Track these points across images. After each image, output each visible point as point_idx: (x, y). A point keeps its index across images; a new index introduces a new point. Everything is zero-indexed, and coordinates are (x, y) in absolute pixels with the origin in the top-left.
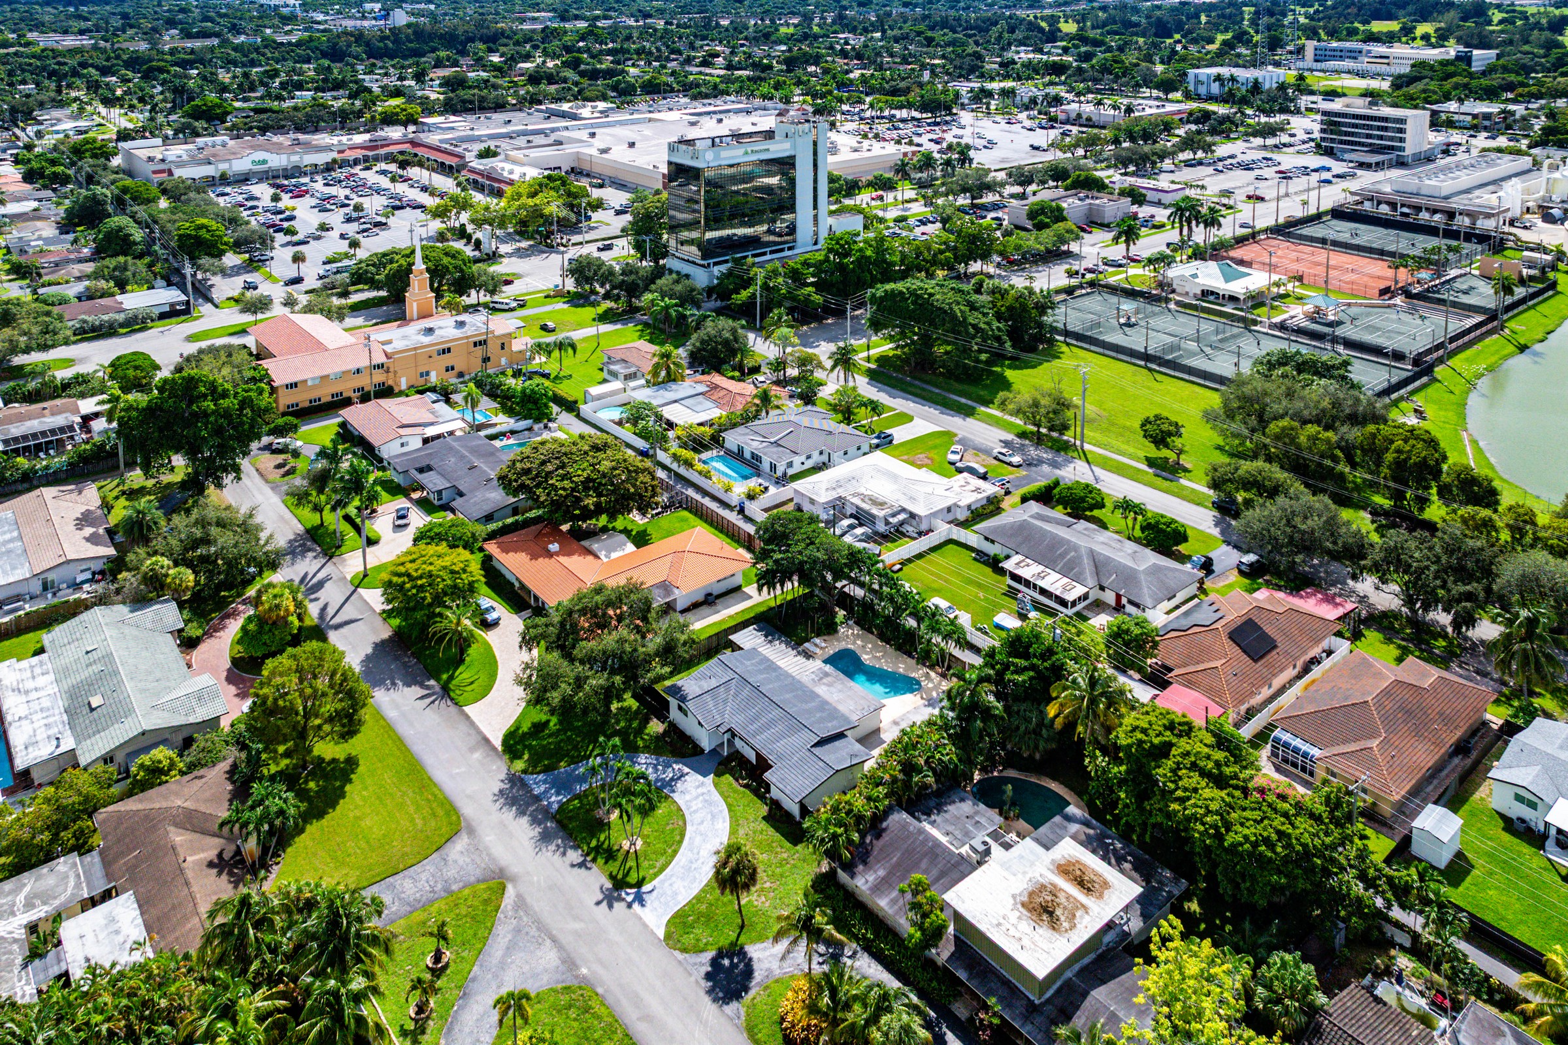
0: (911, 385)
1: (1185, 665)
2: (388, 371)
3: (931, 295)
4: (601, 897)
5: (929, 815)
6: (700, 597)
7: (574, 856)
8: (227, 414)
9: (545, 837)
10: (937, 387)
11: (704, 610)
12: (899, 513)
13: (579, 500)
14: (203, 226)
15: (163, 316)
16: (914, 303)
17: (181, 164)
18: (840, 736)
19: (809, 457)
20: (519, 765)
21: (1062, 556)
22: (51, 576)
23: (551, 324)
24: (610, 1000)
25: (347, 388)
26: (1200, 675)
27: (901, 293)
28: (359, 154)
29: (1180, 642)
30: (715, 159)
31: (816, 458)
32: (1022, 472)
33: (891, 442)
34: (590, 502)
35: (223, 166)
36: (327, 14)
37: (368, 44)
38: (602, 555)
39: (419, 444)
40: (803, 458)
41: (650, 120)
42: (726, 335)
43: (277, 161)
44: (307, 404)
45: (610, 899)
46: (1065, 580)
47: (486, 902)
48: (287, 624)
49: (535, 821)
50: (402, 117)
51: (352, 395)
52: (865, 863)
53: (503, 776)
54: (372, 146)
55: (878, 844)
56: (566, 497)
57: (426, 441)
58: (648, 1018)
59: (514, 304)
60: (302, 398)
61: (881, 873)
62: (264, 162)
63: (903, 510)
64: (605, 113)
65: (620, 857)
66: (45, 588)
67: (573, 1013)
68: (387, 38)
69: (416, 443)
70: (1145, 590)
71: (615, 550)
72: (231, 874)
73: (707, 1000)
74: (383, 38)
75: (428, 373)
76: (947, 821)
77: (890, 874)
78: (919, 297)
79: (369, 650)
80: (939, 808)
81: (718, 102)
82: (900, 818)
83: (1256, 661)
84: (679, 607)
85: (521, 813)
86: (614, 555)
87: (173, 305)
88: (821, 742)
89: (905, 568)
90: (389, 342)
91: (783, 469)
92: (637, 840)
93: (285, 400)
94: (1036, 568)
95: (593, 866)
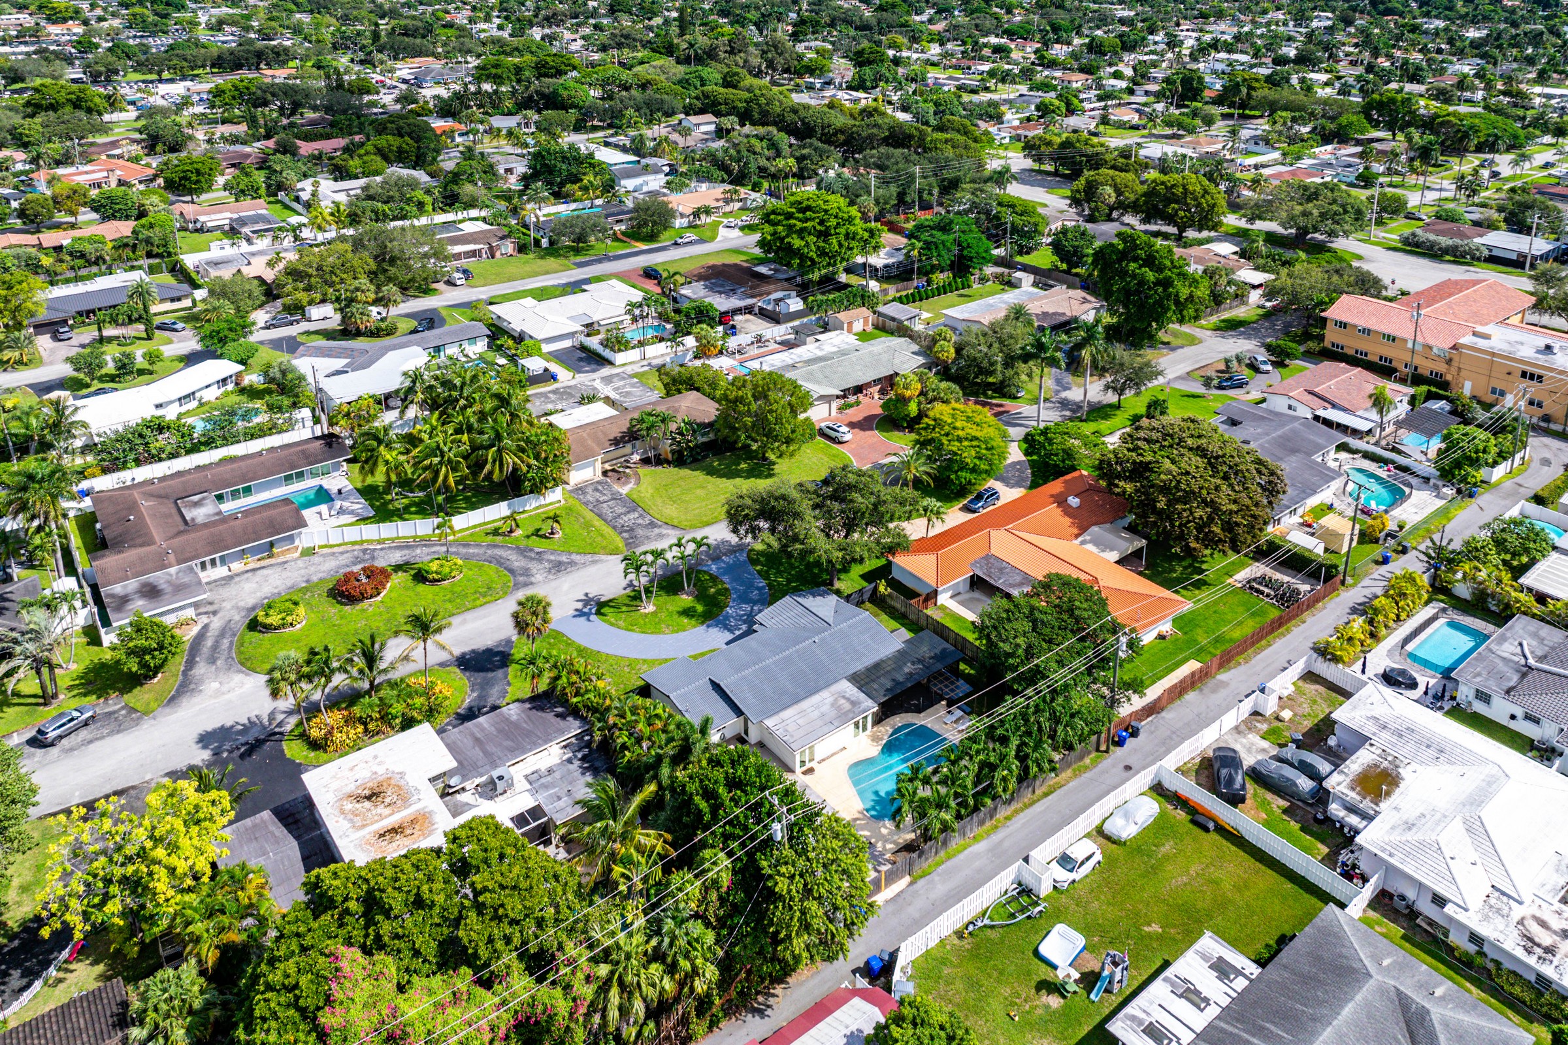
2: (1449, 362)
4: (594, 595)
12: (1362, 814)
15: (1495, 260)
18: (738, 711)
19: (1532, 719)
20: (760, 547)
25: (1399, 359)
31: (1548, 732)
34: (1123, 485)
38: (1083, 538)
39: (1307, 416)
40: (1518, 711)
45: (590, 600)
48: (907, 404)
51: (1402, 368)
52: (534, 708)
55: (550, 716)
57: (1314, 417)
61: (515, 718)
63: (1369, 819)
69: (1304, 413)
72: (623, 437)
75: (1501, 393)
76: (570, 774)
80: (590, 769)
86: (1090, 547)
87: (1520, 254)
88: (716, 687)
89: (1214, 837)
90: (1487, 337)
91: (1465, 693)
92: (651, 608)
93: (1332, 336)
94: (1218, 993)
95: (628, 591)
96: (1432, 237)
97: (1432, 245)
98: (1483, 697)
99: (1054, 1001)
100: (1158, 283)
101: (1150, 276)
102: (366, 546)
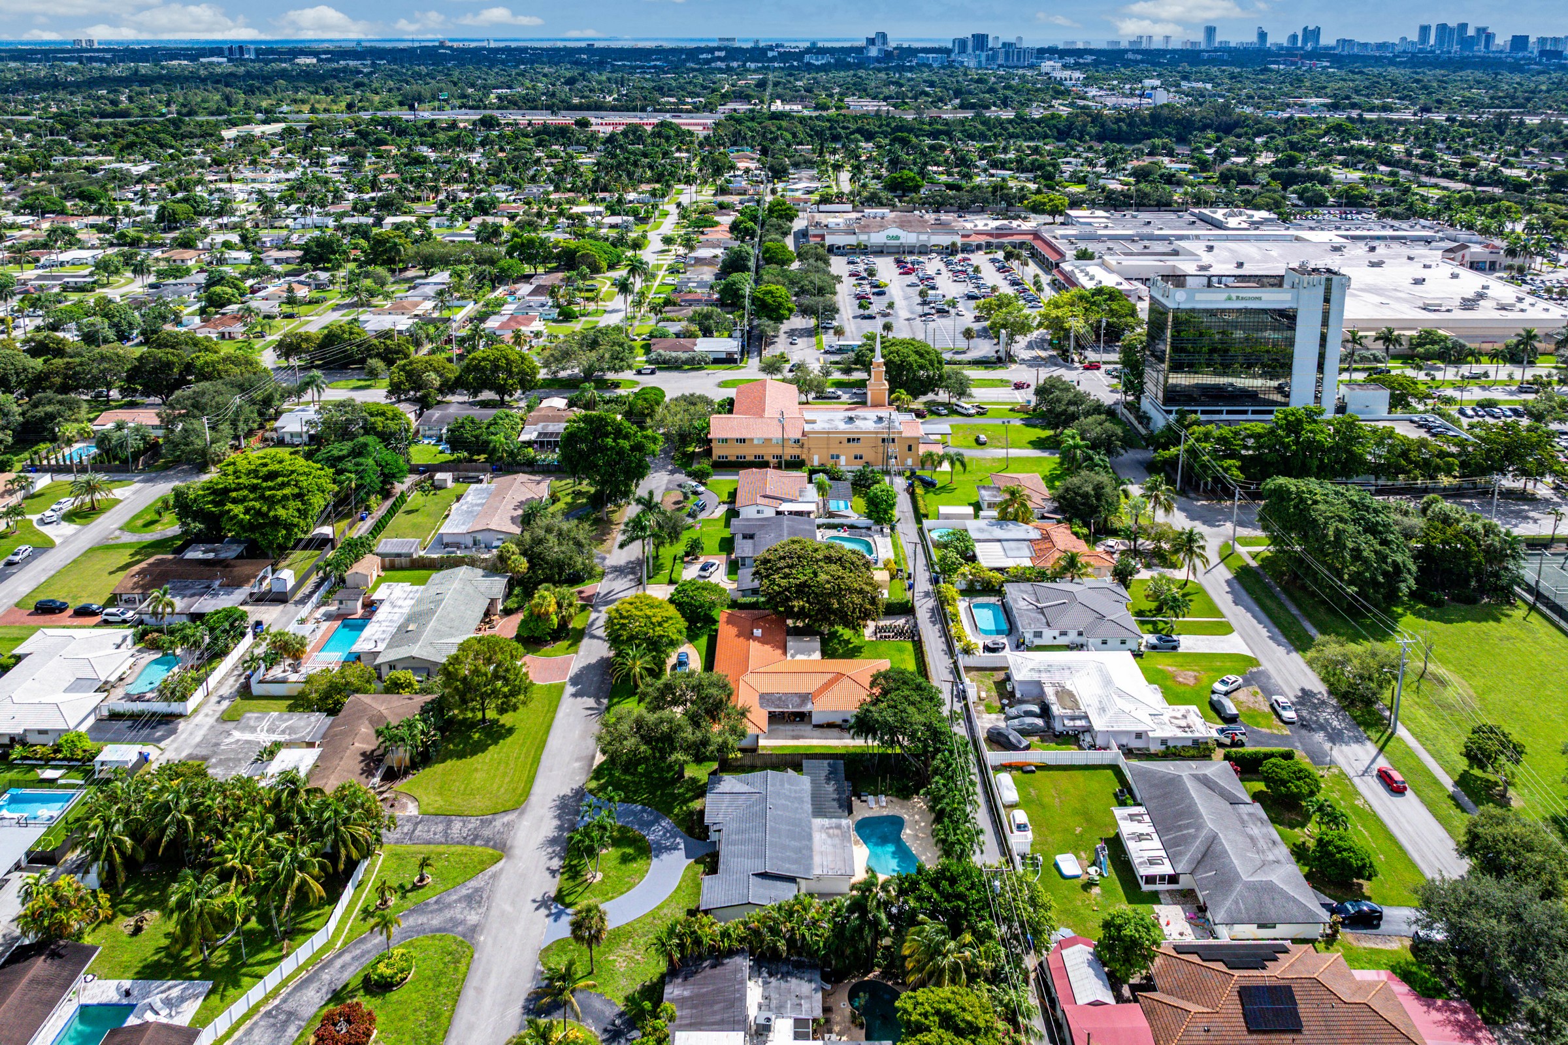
0: (1274, 597)
1: (1170, 993)
2: (802, 446)
3: (1316, 502)
4: (539, 898)
5: (771, 975)
6: (839, 721)
7: (556, 863)
8: (621, 452)
9: (553, 841)
10: (1299, 606)
11: (835, 731)
12: (1080, 718)
13: (788, 599)
14: (770, 292)
15: (717, 361)
16: (1296, 507)
17: (833, 232)
18: (792, 880)
19: (1064, 634)
20: (593, 784)
21: (1180, 828)
22: (479, 537)
23: (983, 438)
24: (474, 966)
25: (768, 454)
26: (1168, 1010)
27: (1289, 492)
28: (983, 240)
29: (1187, 968)
30: (1186, 301)
31: (1072, 637)
32: (1286, 731)
33: (1175, 648)
34: (797, 604)
35: (863, 238)
36: (1101, 89)
37: (1103, 126)
38: (790, 652)
39: (773, 514)
40: (1056, 633)
41: (1297, 239)
42: (1089, 489)
43: (909, 238)
44: (734, 459)
45: (544, 903)
46: (1163, 853)
47: (482, 862)
48: (548, 619)
49: (560, 828)
50: (1048, 207)
51: (771, 459)
52: (686, 979)
53: (576, 786)
54: (1000, 233)
55: (708, 972)
56: (779, 593)
57: (778, 513)
58: (479, 990)
59: (973, 411)
60: (732, 452)
61: (686, 993)
62: (897, 238)
63: (1086, 717)
64: (1256, 225)
65: (579, 881)
66: (475, 543)
67: (448, 958)
68: (1122, 120)
69: (770, 513)
70: (1228, 903)
71: (802, 653)
72: (367, 765)
73: (521, 1002)
74: (1118, 120)
75: (838, 457)
76: (778, 988)
77: (691, 998)
78: (1302, 500)
79: (593, 661)
80: (785, 976)
81: (1404, 226)
82: (744, 963)
83: (1250, 1032)
84: (815, 720)
85: (559, 817)
86: (799, 657)
87: (729, 354)
88: (764, 875)
89: (1038, 773)
90: (814, 422)
91: (1028, 636)
92: (599, 876)
93: (718, 451)
94: (1146, 827)
95: (558, 877)
96: (674, 354)
97: (676, 360)
98: (1038, 634)
99: (1096, 890)
100: (633, 449)
101: (626, 444)
102: (263, 1010)
